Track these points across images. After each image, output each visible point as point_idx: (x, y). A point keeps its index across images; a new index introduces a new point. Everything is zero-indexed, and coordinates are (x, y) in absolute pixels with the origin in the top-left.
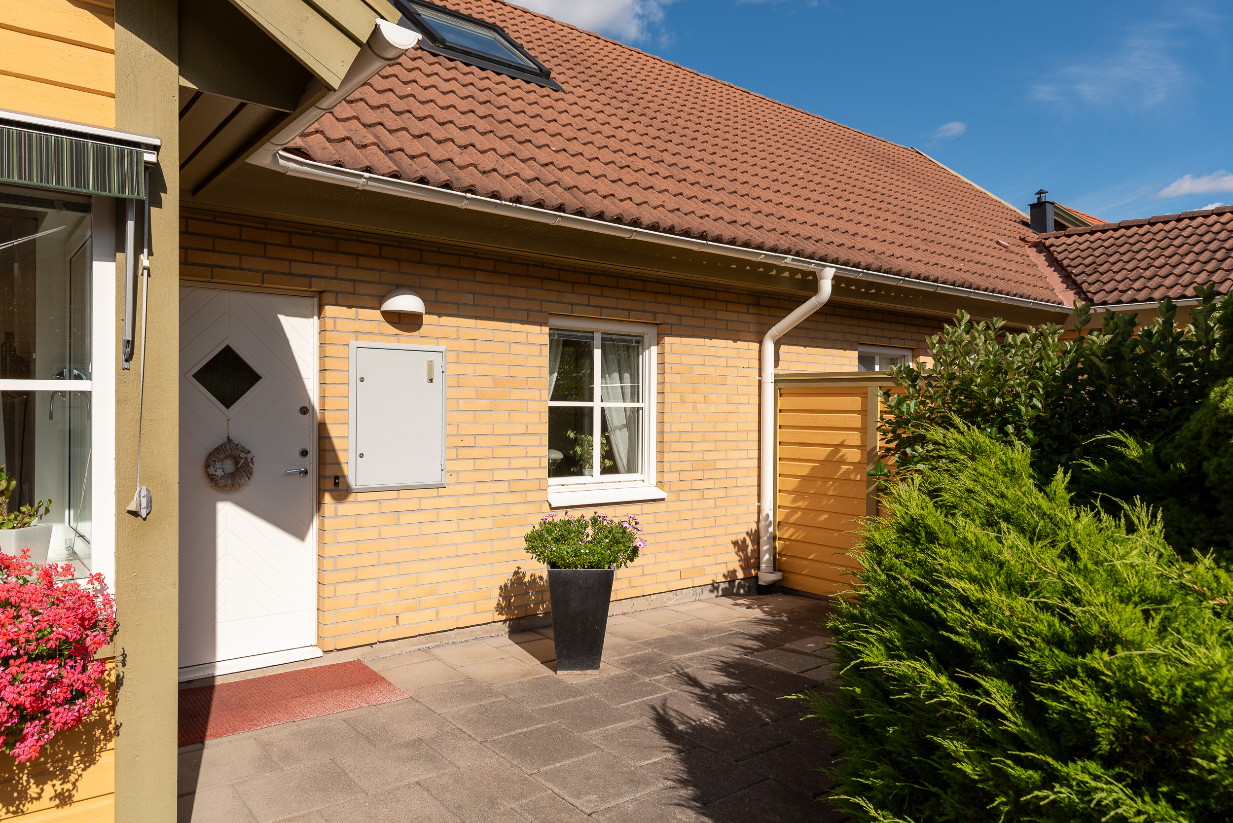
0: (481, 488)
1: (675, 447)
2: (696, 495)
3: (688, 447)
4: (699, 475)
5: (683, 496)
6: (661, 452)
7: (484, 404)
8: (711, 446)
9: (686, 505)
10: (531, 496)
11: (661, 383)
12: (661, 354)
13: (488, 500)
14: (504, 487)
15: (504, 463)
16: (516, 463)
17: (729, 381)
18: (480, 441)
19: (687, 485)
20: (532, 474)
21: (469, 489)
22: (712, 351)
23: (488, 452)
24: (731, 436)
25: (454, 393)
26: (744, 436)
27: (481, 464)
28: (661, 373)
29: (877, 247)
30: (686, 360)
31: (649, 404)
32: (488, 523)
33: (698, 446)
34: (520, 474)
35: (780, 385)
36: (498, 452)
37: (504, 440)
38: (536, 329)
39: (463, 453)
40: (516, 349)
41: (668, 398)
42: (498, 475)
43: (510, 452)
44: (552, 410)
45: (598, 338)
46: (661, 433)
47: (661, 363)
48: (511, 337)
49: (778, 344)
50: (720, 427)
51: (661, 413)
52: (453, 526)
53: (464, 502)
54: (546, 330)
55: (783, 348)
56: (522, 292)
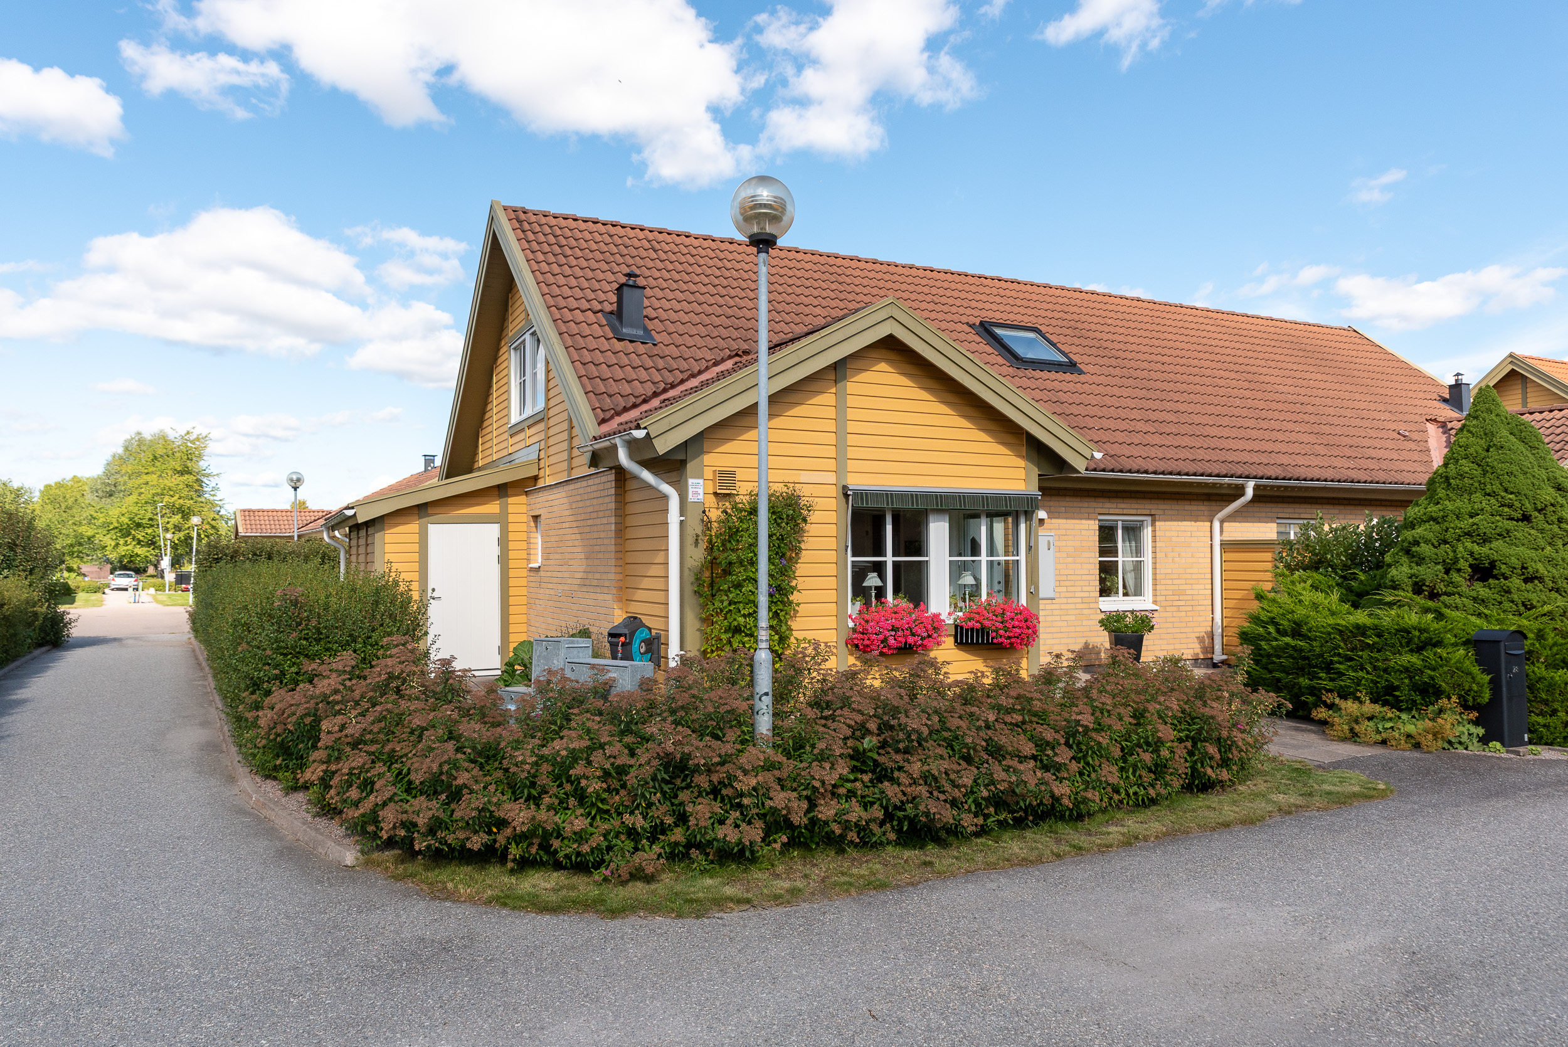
0: (1070, 600)
1: (1163, 582)
2: (1175, 609)
3: (1170, 582)
4: (1177, 598)
5: (1168, 609)
6: (1155, 584)
7: (1070, 560)
8: (1183, 582)
9: (1169, 614)
10: (1092, 605)
11: (1154, 547)
12: (1154, 531)
13: (1072, 606)
14: (1079, 600)
15: (1079, 589)
16: (1085, 589)
17: (1193, 544)
18: (1069, 578)
19: (1170, 603)
20: (1092, 594)
21: (1065, 600)
22: (1183, 528)
23: (1072, 583)
24: (1194, 576)
25: (1058, 555)
26: (1202, 576)
27: (1070, 589)
28: (1154, 541)
29: (1285, 460)
30: (1168, 534)
31: (1147, 559)
32: (1073, 618)
33: (1175, 582)
34: (1086, 594)
35: (1224, 546)
36: (1077, 583)
37: (1079, 578)
38: (1092, 522)
39: (1062, 583)
40: (1084, 532)
41: (1158, 555)
42: (1077, 595)
43: (1082, 583)
44: (1100, 562)
45: (1120, 524)
46: (1155, 574)
47: (1154, 536)
48: (1082, 527)
49: (1222, 522)
50: (1188, 571)
51: (1154, 563)
52: (1058, 618)
53: (1063, 607)
54: (1097, 522)
55: (1226, 524)
56: (1086, 504)
